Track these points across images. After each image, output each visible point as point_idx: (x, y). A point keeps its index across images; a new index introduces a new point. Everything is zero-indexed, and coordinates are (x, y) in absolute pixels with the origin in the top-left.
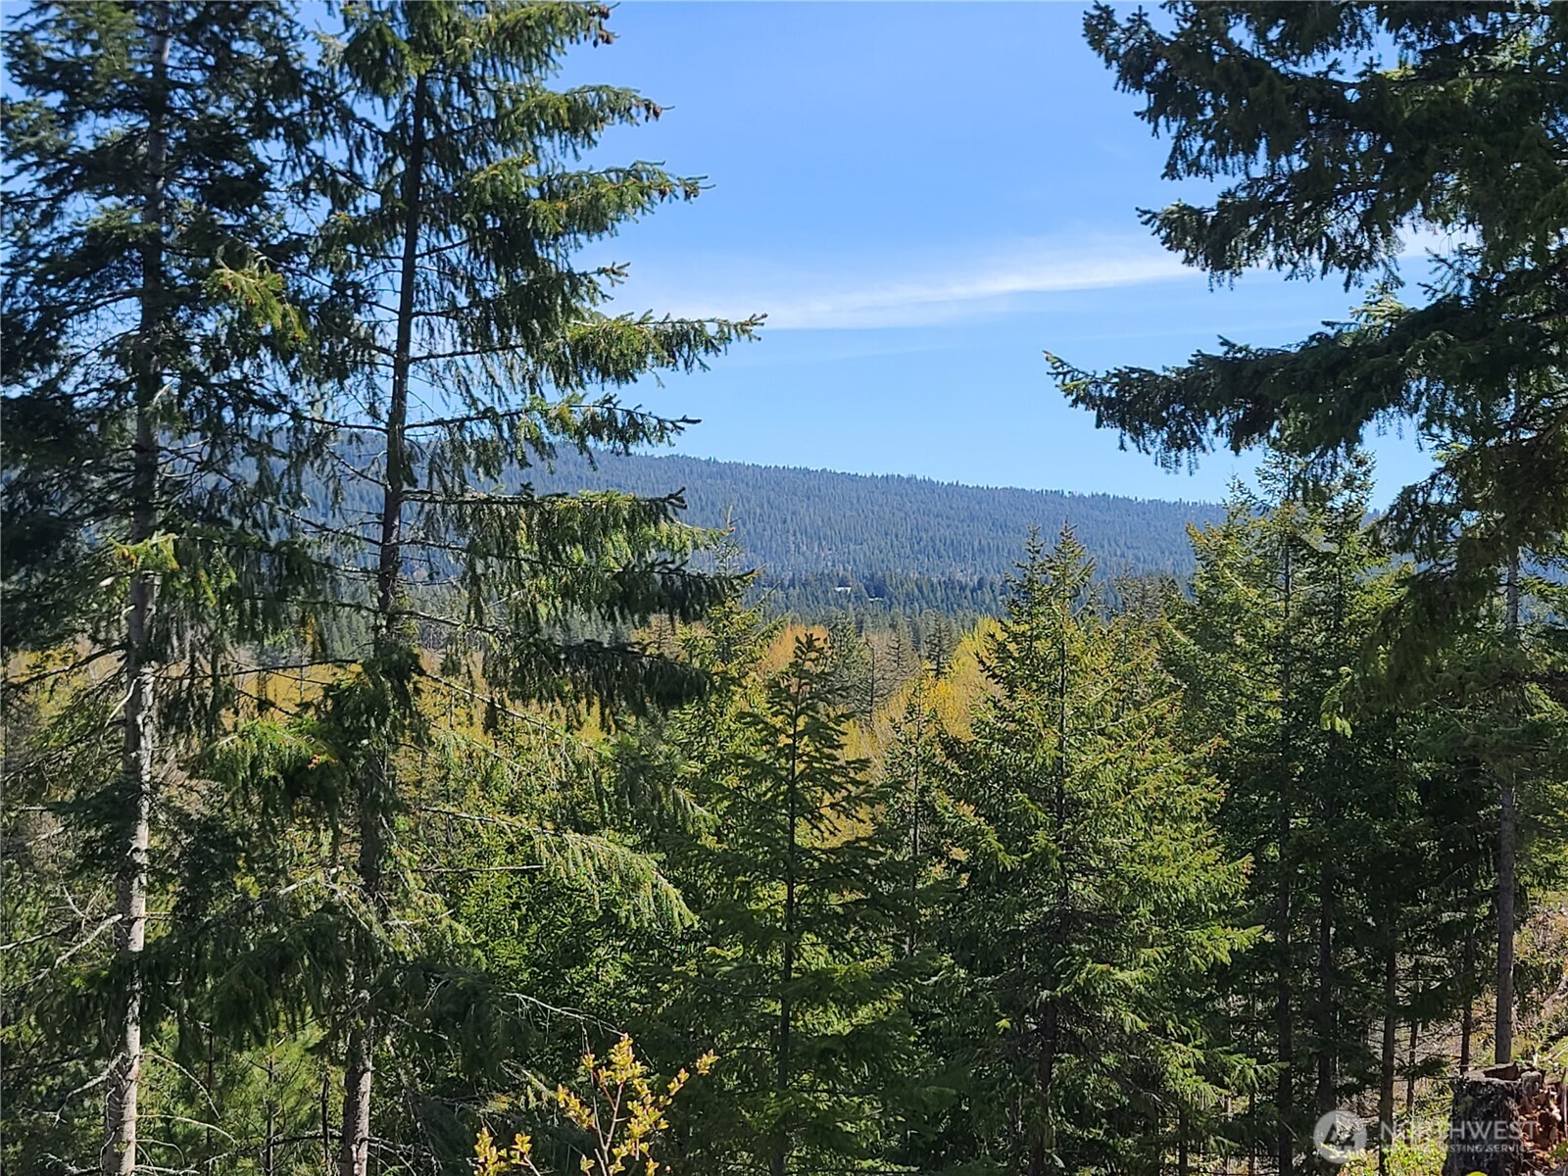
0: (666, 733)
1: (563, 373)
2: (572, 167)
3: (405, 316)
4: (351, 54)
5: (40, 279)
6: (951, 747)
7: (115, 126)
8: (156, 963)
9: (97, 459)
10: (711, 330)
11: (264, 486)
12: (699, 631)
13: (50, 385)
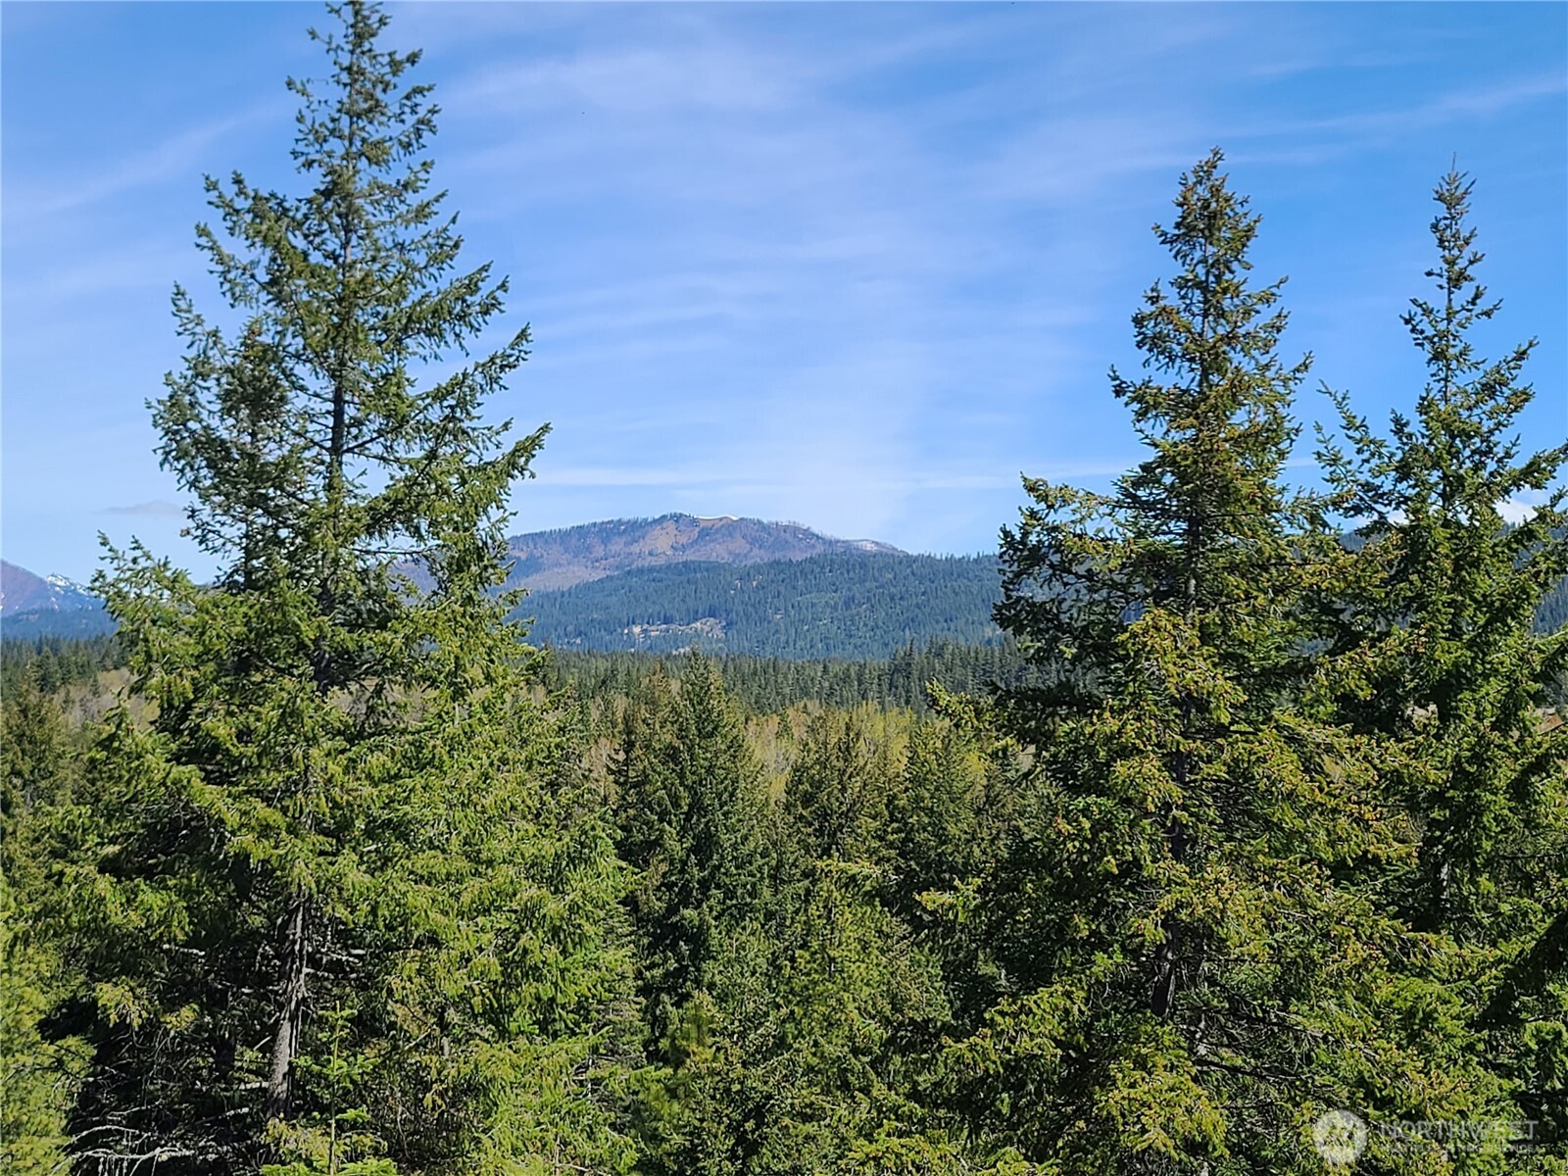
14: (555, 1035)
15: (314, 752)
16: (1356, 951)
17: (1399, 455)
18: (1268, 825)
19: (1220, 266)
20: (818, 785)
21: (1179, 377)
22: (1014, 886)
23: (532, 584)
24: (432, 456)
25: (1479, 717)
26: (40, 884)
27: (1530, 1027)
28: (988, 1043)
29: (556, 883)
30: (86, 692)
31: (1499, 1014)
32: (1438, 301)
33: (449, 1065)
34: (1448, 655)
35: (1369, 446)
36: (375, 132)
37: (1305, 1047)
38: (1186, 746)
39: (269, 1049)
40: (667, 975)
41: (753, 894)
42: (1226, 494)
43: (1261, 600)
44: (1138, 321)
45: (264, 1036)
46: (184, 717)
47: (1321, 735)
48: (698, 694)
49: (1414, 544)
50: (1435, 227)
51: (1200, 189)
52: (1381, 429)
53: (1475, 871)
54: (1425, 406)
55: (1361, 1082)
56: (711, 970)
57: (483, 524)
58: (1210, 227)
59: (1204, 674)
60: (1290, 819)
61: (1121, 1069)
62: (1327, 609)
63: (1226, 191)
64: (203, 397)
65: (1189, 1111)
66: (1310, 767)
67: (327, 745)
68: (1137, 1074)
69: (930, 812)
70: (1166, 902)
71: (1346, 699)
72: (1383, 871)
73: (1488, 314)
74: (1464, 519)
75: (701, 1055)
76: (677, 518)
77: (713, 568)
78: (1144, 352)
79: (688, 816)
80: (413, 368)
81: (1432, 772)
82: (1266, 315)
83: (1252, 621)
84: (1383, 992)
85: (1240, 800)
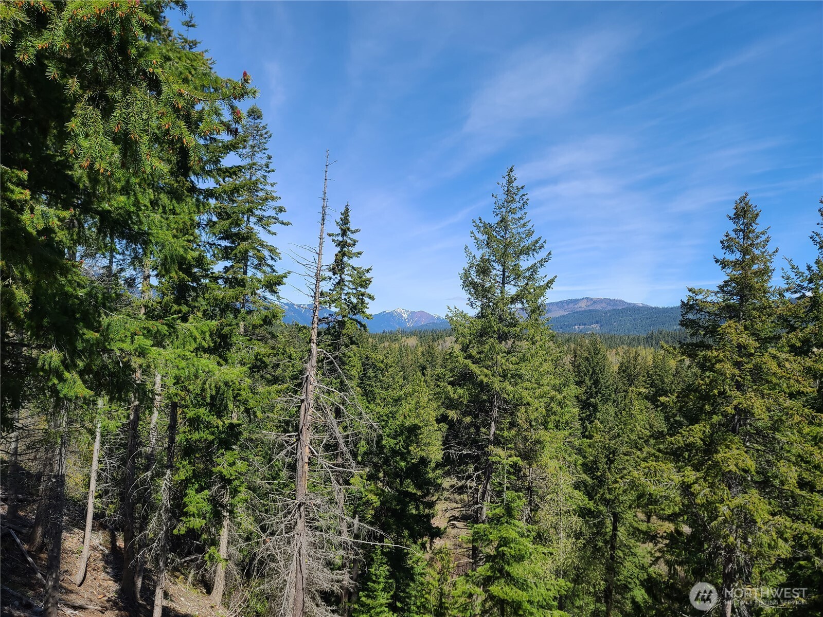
14: (560, 430)
15: (498, 357)
16: (797, 418)
17: (809, 276)
18: (767, 382)
19: (748, 225)
20: (627, 368)
21: (737, 256)
22: (687, 396)
23: (549, 315)
24: (527, 284)
26: (433, 387)
28: (680, 438)
29: (560, 391)
30: (442, 342)
33: (533, 435)
35: (799, 274)
36: (513, 206)
37: (781, 445)
38: (740, 359)
39: (489, 429)
40: (587, 416)
41: (610, 396)
42: (751, 288)
43: (764, 318)
44: (722, 242)
45: (487, 425)
46: (468, 348)
47: (784, 356)
48: (594, 343)
49: (815, 302)
51: (741, 204)
52: (803, 269)
54: (818, 262)
55: (799, 456)
56: (599, 415)
57: (540, 301)
58: (745, 214)
59: (746, 339)
60: (774, 380)
61: (721, 449)
62: (786, 320)
63: (750, 204)
64: (472, 272)
65: (743, 461)
66: (781, 365)
67: (501, 355)
68: (727, 450)
70: (735, 402)
71: (792, 346)
72: (806, 396)
75: (597, 437)
76: (587, 298)
77: (597, 311)
78: (724, 250)
79: (592, 375)
80: (521, 263)
82: (764, 237)
83: (761, 324)
84: (806, 430)
85: (758, 374)
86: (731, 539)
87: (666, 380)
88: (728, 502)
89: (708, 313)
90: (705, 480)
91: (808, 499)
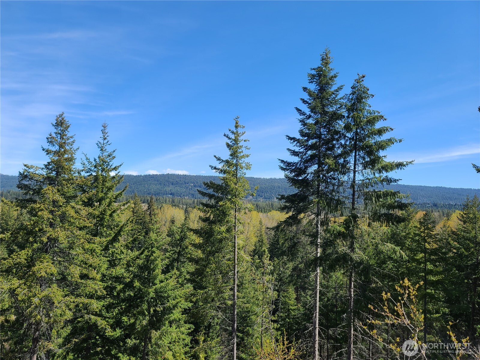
0: (399, 228)
1: (380, 172)
2: (380, 140)
3: (355, 165)
4: (345, 127)
5: (304, 163)
6: (453, 233)
7: (314, 141)
8: (321, 258)
9: (311, 187)
10: (405, 163)
11: (333, 190)
12: (404, 212)
13: (306, 177)
16: (82, 240)
17: (95, 164)
18: (69, 222)
19: (63, 131)
21: (56, 148)
22: (18, 233)
25: (105, 204)
27: (111, 250)
28: (11, 260)
31: (106, 249)
32: (102, 142)
34: (101, 195)
35: (90, 162)
37: (73, 256)
38: (53, 209)
42: (63, 168)
43: (69, 185)
44: (47, 138)
47: (79, 207)
49: (96, 178)
50: (102, 130)
51: (60, 118)
52: (92, 160)
53: (103, 227)
54: (99, 157)
55: (82, 261)
58: (61, 125)
59: (58, 197)
60: (72, 220)
61: (37, 263)
62: (82, 187)
63: (65, 119)
65: (50, 269)
66: (76, 212)
68: (40, 264)
69: (5, 220)
70: (48, 235)
71: (83, 201)
72: (89, 228)
73: (109, 144)
74: (104, 175)
78: (48, 144)
81: (97, 213)
82: (72, 140)
83: (67, 189)
84: (86, 246)
85: (63, 217)
86: (39, 317)
87: (9, 223)
88: (38, 295)
89: (37, 180)
90: (25, 284)
91: (84, 284)
